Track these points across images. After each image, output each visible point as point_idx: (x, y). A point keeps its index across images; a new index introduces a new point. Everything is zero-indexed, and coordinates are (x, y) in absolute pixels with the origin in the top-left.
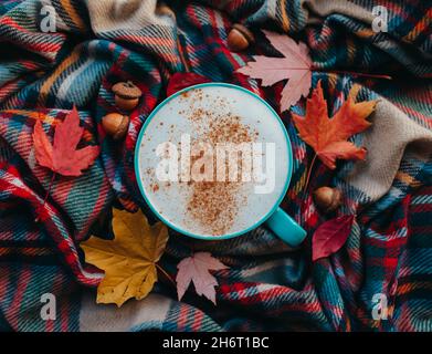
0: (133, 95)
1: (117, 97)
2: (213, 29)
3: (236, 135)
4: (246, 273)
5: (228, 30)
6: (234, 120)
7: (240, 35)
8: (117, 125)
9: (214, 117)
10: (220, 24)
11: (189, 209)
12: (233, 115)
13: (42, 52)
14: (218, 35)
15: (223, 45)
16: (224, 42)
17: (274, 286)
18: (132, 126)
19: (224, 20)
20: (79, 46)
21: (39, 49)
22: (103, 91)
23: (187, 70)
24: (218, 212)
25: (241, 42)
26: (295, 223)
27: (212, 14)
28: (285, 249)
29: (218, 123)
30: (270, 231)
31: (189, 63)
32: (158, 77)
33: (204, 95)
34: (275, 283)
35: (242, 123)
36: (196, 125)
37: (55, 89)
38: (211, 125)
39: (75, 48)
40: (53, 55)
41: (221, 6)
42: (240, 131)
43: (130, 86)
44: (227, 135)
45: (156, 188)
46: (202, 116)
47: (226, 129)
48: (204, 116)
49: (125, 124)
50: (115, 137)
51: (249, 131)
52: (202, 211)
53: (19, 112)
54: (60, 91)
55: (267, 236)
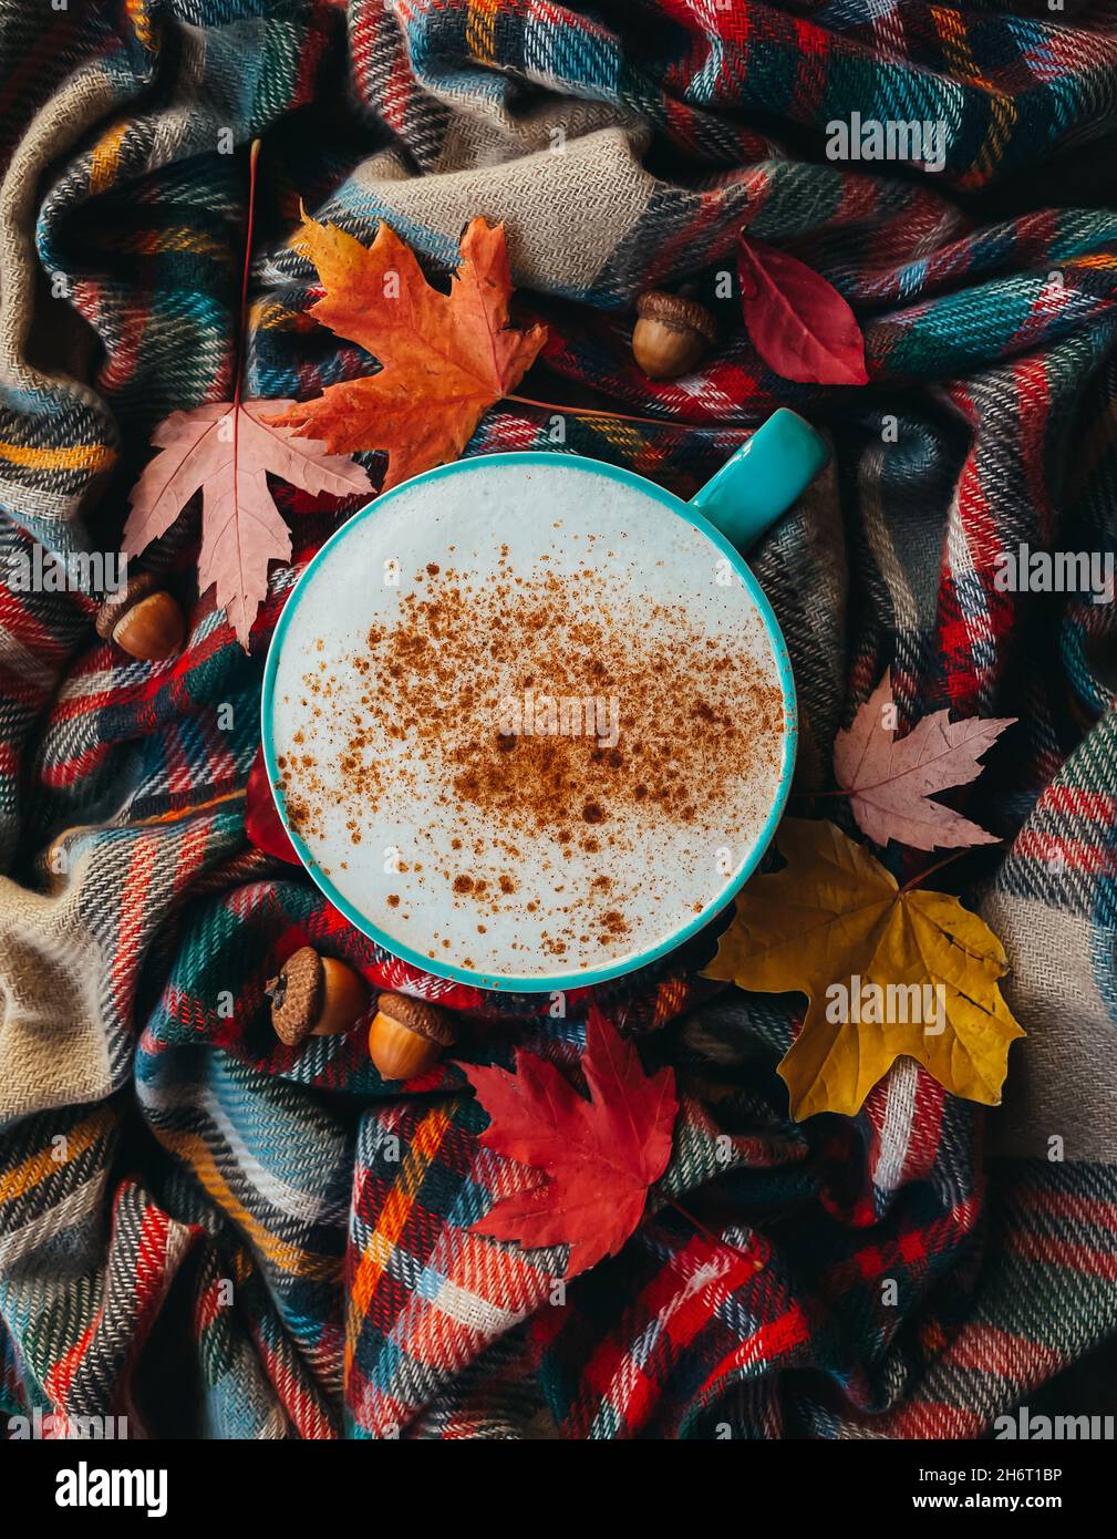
0: (309, 980)
1: (318, 1031)
2: (115, 703)
3: (434, 643)
4: (907, 614)
5: (120, 657)
6: (384, 649)
7: (131, 616)
8: (406, 1033)
9: (369, 721)
10: (102, 682)
11: (689, 814)
12: (364, 652)
13: (165, 1268)
14: (134, 689)
15: (166, 672)
16: (157, 669)
17: (956, 519)
18: (409, 987)
19: (92, 670)
20: (163, 1136)
21: (154, 1280)
22: (301, 1072)
23: (240, 793)
24: (704, 711)
25: (156, 616)
26: (747, 448)
27: (71, 706)
28: (829, 483)
29: (389, 708)
30: (770, 531)
31: (223, 785)
32: (256, 893)
33: (299, 752)
34: (946, 517)
35: (393, 619)
36: (398, 787)
37: (289, 1228)
38: (394, 731)
39: (170, 1146)
40: (176, 1232)
41: (44, 678)
42: (422, 627)
43: (282, 985)
44: (433, 678)
45: (614, 922)
46: (366, 763)
47: (413, 681)
48: (368, 755)
49: (402, 1010)
50: (445, 1041)
51: (423, 596)
52: (696, 767)
53: (351, 1345)
54: (293, 1212)
55: (787, 542)
